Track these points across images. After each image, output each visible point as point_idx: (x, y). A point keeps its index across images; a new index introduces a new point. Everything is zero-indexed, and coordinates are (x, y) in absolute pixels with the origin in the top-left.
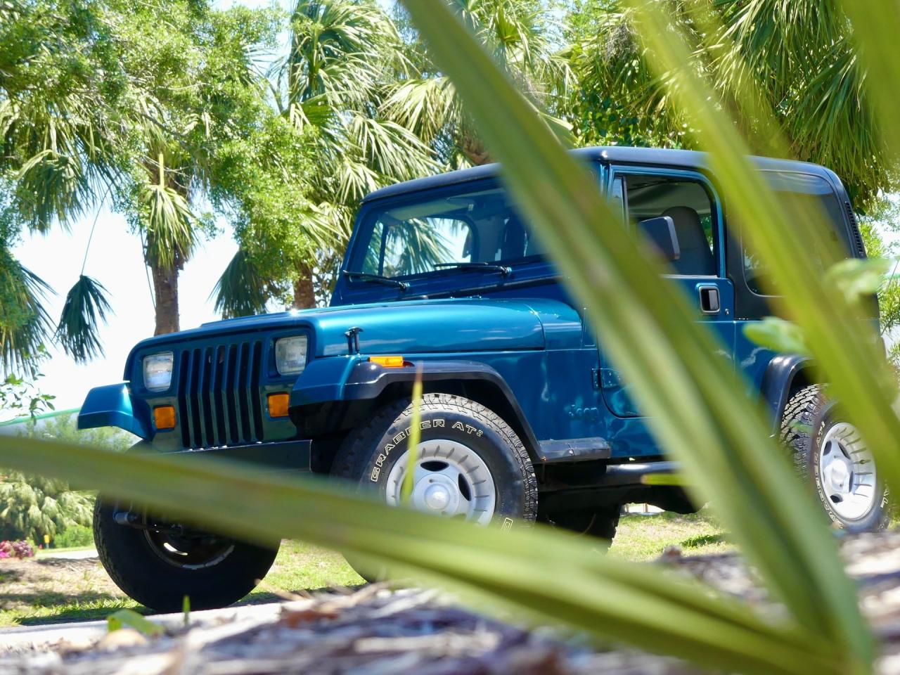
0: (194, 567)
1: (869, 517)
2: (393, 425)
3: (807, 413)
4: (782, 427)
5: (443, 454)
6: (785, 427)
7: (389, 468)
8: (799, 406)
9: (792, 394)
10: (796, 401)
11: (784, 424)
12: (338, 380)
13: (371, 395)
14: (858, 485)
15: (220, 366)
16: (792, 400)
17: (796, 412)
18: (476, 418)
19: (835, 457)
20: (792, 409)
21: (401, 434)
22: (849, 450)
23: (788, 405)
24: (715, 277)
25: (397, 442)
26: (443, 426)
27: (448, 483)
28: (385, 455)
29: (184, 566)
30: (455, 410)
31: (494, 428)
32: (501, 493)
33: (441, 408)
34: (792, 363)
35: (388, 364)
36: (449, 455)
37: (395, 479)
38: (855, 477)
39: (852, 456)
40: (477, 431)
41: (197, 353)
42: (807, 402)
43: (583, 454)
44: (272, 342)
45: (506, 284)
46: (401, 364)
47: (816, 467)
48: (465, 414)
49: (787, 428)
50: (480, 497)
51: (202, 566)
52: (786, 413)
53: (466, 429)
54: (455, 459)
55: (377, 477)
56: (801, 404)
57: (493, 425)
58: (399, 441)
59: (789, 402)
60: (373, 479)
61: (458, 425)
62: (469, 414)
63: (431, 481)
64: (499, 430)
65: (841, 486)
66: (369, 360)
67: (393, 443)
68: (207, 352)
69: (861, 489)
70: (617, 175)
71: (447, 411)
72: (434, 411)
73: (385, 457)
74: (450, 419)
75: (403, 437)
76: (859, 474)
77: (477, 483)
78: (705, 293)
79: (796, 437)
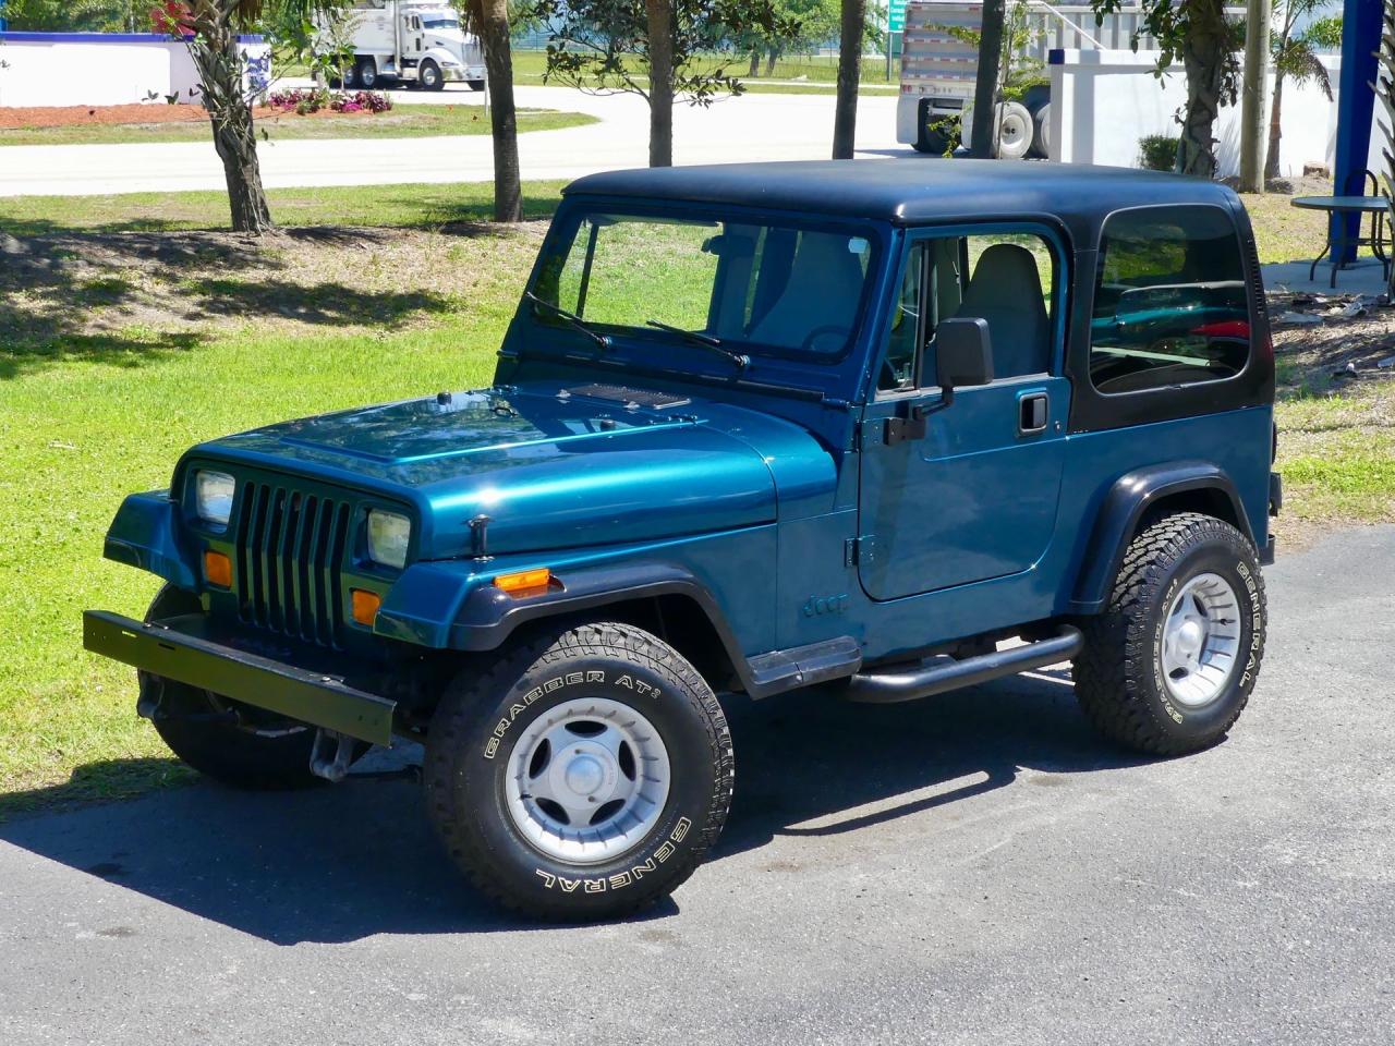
1: (1218, 703)
2: (527, 676)
3: (1153, 567)
4: (1118, 582)
5: (600, 714)
6: (1122, 583)
7: (515, 737)
8: (1145, 554)
9: (1139, 532)
10: (1142, 544)
11: (1122, 576)
12: (441, 615)
13: (492, 644)
14: (1214, 652)
15: (294, 516)
16: (1136, 541)
17: (1140, 562)
18: (654, 671)
19: (1186, 618)
20: (1135, 556)
21: (537, 691)
22: (1207, 603)
23: (1130, 548)
24: (1045, 376)
25: (529, 701)
26: (602, 680)
27: (604, 755)
28: (510, 720)
31: (680, 685)
33: (602, 654)
34: (1146, 489)
35: (526, 583)
36: (608, 716)
37: (523, 751)
38: (1211, 640)
39: (1211, 612)
40: (653, 690)
41: (266, 491)
42: (1157, 549)
43: (815, 675)
44: (363, 513)
45: (740, 382)
46: (546, 581)
47: (1157, 644)
48: (637, 664)
50: (647, 777)
52: (1126, 561)
53: (636, 687)
54: (617, 722)
55: (494, 752)
56: (1147, 551)
58: (532, 699)
59: (1132, 544)
60: (488, 754)
61: (625, 680)
62: (643, 663)
63: (578, 752)
64: (686, 688)
65: (1189, 656)
66: (492, 582)
67: (524, 704)
68: (278, 494)
69: (1217, 660)
70: (915, 243)
71: (611, 658)
72: (591, 657)
74: (613, 670)
75: (539, 694)
76: (1217, 637)
77: (647, 758)
78: (1029, 404)
79: (1134, 602)
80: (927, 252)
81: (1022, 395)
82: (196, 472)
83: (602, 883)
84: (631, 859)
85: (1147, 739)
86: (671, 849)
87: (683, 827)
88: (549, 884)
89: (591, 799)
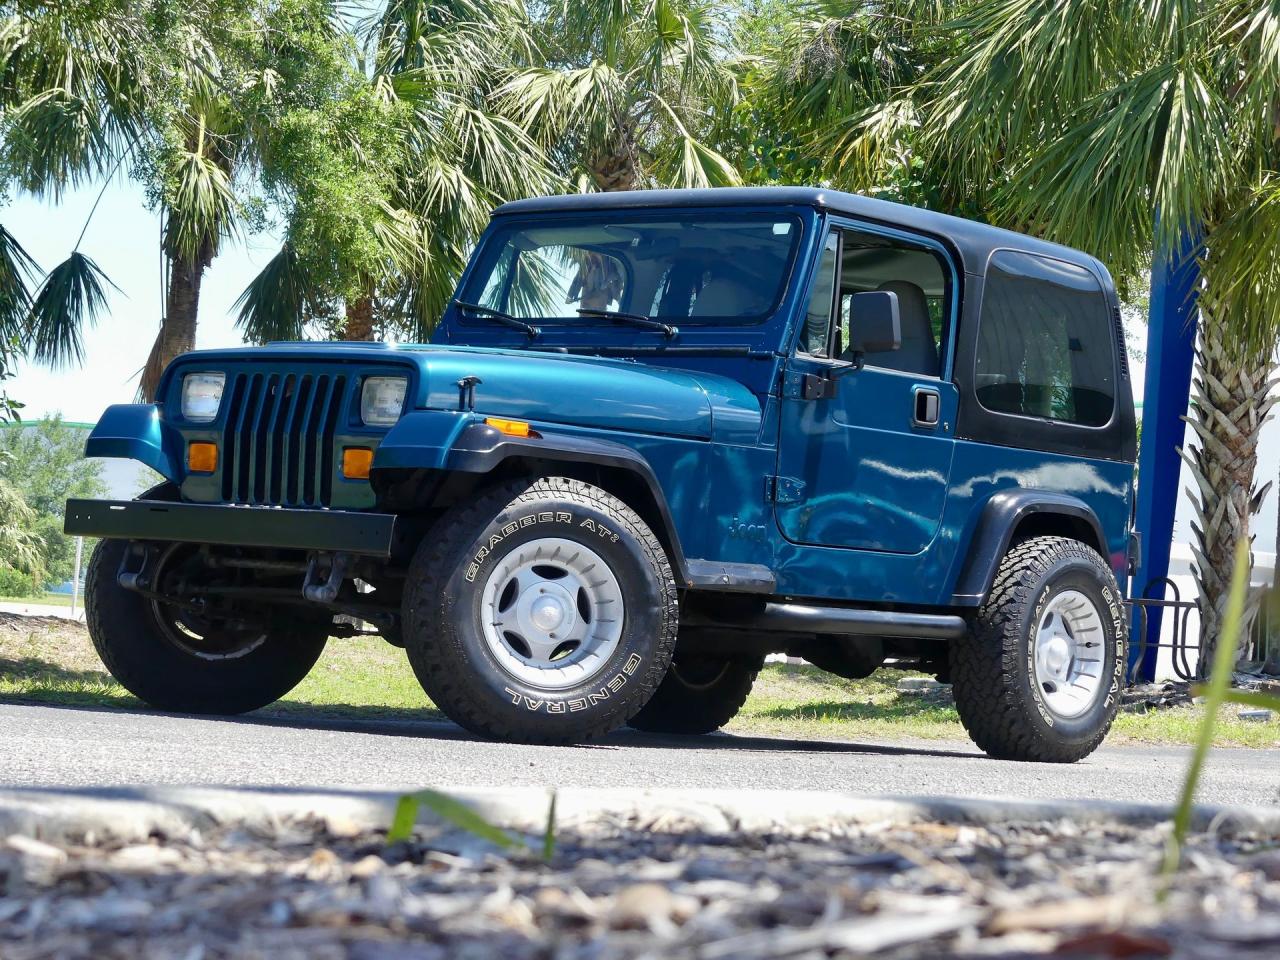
0: (210, 657)
1: (1086, 717)
2: (505, 511)
3: (1029, 572)
4: (995, 585)
5: (562, 559)
6: (999, 586)
7: (491, 567)
8: (1020, 561)
9: (1013, 545)
10: (1017, 554)
11: (998, 581)
12: (442, 442)
13: (482, 468)
14: (1079, 674)
15: (286, 402)
16: (1011, 552)
17: (1015, 568)
18: (613, 518)
19: (1055, 633)
20: (1011, 564)
21: (514, 525)
22: (1074, 626)
23: (1005, 558)
24: (937, 379)
25: (506, 533)
26: (569, 521)
27: (564, 597)
28: (489, 548)
29: (198, 654)
30: (587, 504)
31: (635, 535)
32: (631, 620)
33: (569, 499)
34: (1018, 504)
35: (510, 430)
36: (570, 561)
37: (496, 582)
38: (1077, 663)
39: (1076, 635)
40: (612, 535)
41: (258, 379)
42: (1031, 557)
43: (740, 583)
44: (359, 380)
45: (668, 349)
46: (526, 433)
47: (1031, 644)
48: (599, 511)
49: (1001, 587)
50: (602, 621)
51: (220, 657)
52: (1002, 568)
53: (598, 530)
54: (577, 566)
55: (473, 576)
56: (1023, 559)
57: (633, 530)
58: (509, 532)
59: (1007, 555)
60: (469, 577)
61: (587, 523)
62: (605, 511)
63: (542, 591)
64: (639, 537)
65: (1057, 671)
66: (485, 421)
67: (501, 535)
68: (270, 380)
69: (1082, 680)
70: (834, 229)
71: (577, 503)
72: (560, 500)
73: (488, 552)
74: (579, 514)
75: (515, 528)
76: (1082, 660)
77: (601, 603)
78: (923, 397)
79: (1011, 601)
80: (841, 240)
81: (917, 388)
82: (185, 374)
83: (561, 705)
84: (587, 688)
85: (1021, 737)
86: (623, 680)
87: (634, 662)
88: (516, 701)
89: (552, 636)
